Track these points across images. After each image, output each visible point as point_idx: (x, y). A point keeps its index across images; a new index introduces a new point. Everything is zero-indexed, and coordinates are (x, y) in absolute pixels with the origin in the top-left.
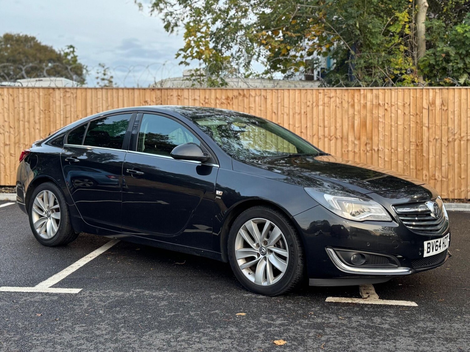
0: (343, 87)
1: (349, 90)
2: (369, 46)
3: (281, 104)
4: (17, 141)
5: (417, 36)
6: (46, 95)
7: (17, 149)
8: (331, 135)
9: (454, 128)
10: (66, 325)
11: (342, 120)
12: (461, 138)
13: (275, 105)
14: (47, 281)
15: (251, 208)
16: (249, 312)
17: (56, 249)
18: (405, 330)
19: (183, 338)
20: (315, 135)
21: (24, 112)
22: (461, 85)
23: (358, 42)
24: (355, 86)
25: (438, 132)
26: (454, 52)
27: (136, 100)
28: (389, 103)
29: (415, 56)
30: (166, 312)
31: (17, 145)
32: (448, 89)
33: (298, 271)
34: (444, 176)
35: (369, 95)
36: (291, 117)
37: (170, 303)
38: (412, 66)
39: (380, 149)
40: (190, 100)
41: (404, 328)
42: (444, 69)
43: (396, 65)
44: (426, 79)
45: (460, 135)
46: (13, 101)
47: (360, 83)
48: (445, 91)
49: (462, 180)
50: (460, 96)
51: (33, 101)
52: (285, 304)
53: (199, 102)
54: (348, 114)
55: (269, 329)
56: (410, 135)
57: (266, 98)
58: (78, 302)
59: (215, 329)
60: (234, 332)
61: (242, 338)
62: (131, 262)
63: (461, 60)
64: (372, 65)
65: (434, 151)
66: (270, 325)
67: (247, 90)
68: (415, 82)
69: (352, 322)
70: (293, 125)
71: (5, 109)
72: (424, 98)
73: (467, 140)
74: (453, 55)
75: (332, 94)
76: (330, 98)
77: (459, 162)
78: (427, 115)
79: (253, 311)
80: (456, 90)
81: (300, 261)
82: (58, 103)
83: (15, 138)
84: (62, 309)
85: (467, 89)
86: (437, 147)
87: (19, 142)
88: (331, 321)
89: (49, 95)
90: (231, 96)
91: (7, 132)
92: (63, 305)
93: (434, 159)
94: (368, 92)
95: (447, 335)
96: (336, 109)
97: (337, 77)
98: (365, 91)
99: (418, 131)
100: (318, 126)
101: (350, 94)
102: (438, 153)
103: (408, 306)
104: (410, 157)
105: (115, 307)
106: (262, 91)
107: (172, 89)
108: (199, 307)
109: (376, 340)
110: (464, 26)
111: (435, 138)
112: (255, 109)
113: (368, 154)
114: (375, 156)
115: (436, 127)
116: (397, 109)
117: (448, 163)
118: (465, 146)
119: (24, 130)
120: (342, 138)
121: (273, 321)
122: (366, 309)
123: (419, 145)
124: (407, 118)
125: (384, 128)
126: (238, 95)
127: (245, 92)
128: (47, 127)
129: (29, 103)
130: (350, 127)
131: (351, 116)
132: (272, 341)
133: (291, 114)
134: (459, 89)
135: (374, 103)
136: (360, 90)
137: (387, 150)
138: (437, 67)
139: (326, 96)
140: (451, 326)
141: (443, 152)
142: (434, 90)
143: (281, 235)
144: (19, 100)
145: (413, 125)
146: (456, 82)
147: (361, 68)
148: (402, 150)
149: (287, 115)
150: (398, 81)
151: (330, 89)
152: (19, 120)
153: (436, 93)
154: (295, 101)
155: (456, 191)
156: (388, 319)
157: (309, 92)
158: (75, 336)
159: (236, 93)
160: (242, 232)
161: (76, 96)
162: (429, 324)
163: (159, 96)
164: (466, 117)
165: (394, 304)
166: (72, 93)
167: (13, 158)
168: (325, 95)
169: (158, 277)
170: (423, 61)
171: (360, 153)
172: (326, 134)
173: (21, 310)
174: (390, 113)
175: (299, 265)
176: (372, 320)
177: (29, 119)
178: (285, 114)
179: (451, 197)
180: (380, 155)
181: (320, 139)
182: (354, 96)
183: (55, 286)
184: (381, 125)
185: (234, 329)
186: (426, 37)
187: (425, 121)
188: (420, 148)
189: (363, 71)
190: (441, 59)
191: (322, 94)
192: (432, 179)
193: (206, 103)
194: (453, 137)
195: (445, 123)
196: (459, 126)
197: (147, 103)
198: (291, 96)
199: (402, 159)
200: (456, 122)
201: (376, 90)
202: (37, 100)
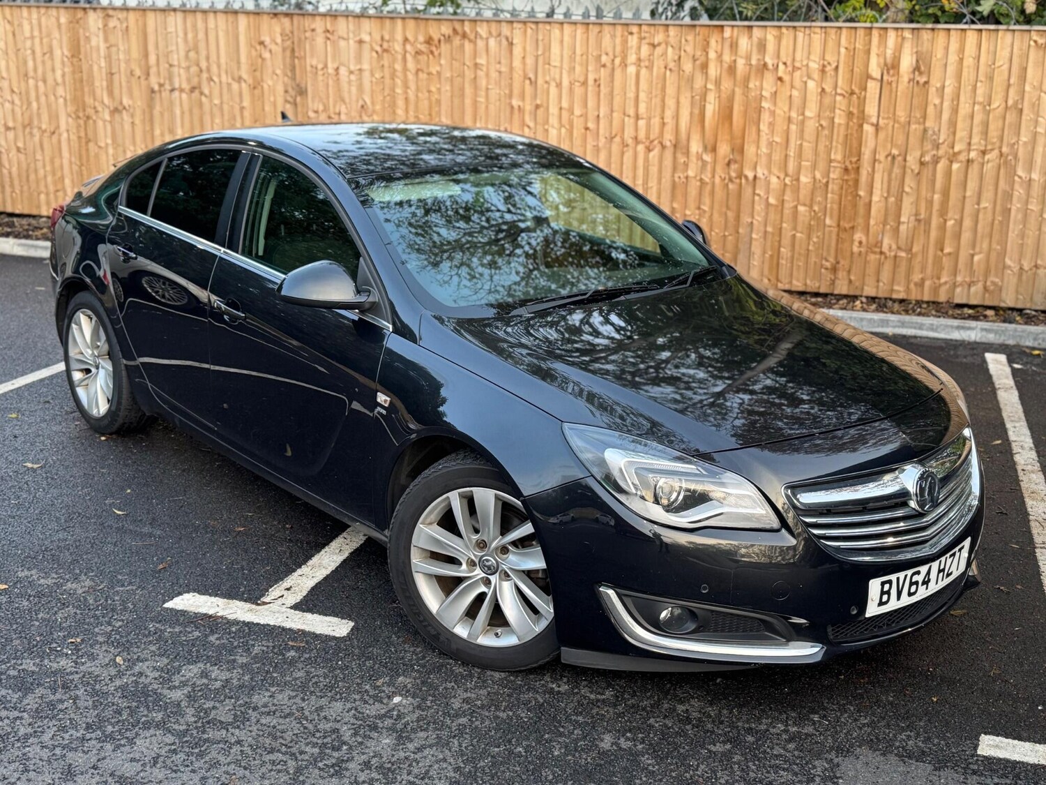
1: (698, 29)
3: (544, 59)
4: (26, 122)
6: (70, 21)
7: (28, 137)
8: (652, 137)
9: (939, 131)
11: (678, 102)
12: (955, 154)
13: (530, 61)
20: (616, 135)
21: (34, 60)
25: (900, 139)
27: (242, 39)
28: (789, 63)
31: (28, 130)
32: (933, 29)
34: (903, 247)
35: (744, 43)
36: (565, 91)
39: (760, 175)
40: (351, 42)
45: (953, 148)
46: (14, 34)
48: (926, 36)
49: (944, 259)
50: (962, 50)
51: (49, 35)
53: (368, 47)
54: (692, 88)
56: (831, 143)
57: (512, 44)
65: (885, 186)
67: (470, 21)
70: (568, 110)
72: (874, 50)
73: (968, 161)
75: (659, 38)
77: (943, 213)
78: (877, 96)
80: (952, 33)
82: (94, 42)
83: (23, 114)
85: (981, 30)
86: (893, 175)
89: (78, 22)
91: (8, 101)
93: (882, 204)
94: (741, 34)
96: (665, 74)
98: (736, 29)
99: (852, 134)
100: (624, 114)
101: (700, 38)
102: (894, 190)
104: (826, 198)
106: (504, 24)
107: (313, 16)
111: (889, 155)
112: (488, 69)
113: (731, 186)
114: (748, 191)
115: (896, 125)
116: (805, 79)
117: (917, 214)
118: (962, 176)
119: (38, 99)
120: (675, 146)
123: (851, 171)
124: (827, 100)
125: (771, 125)
126: (451, 33)
127: (467, 27)
128: (79, 93)
129: (41, 39)
130: (696, 118)
131: (699, 92)
133: (565, 83)
134: (962, 30)
135: (754, 62)
136: (722, 27)
137: (774, 180)
139: (643, 41)
141: (907, 189)
142: (900, 33)
144: (23, 34)
145: (840, 119)
146: (965, 11)
148: (809, 180)
149: (557, 86)
151: (654, 25)
152: (26, 75)
153: (903, 39)
154: (574, 53)
155: (927, 283)
157: (607, 29)
159: (446, 29)
161: (127, 27)
163: (287, 31)
164: (971, 102)
166: (119, 19)
167: (22, 157)
168: (641, 39)
171: (713, 183)
172: (642, 135)
174: (788, 87)
177: (44, 73)
178: (553, 84)
179: (914, 295)
180: (757, 192)
181: (627, 145)
182: (708, 43)
184: (766, 117)
187: (871, 110)
188: (852, 176)
191: (635, 37)
192: (875, 253)
193: (385, 51)
194: (935, 152)
195: (918, 115)
196: (953, 124)
197: (265, 46)
198: (566, 38)
199: (808, 202)
200: (945, 116)
201: (760, 29)
202: (56, 34)
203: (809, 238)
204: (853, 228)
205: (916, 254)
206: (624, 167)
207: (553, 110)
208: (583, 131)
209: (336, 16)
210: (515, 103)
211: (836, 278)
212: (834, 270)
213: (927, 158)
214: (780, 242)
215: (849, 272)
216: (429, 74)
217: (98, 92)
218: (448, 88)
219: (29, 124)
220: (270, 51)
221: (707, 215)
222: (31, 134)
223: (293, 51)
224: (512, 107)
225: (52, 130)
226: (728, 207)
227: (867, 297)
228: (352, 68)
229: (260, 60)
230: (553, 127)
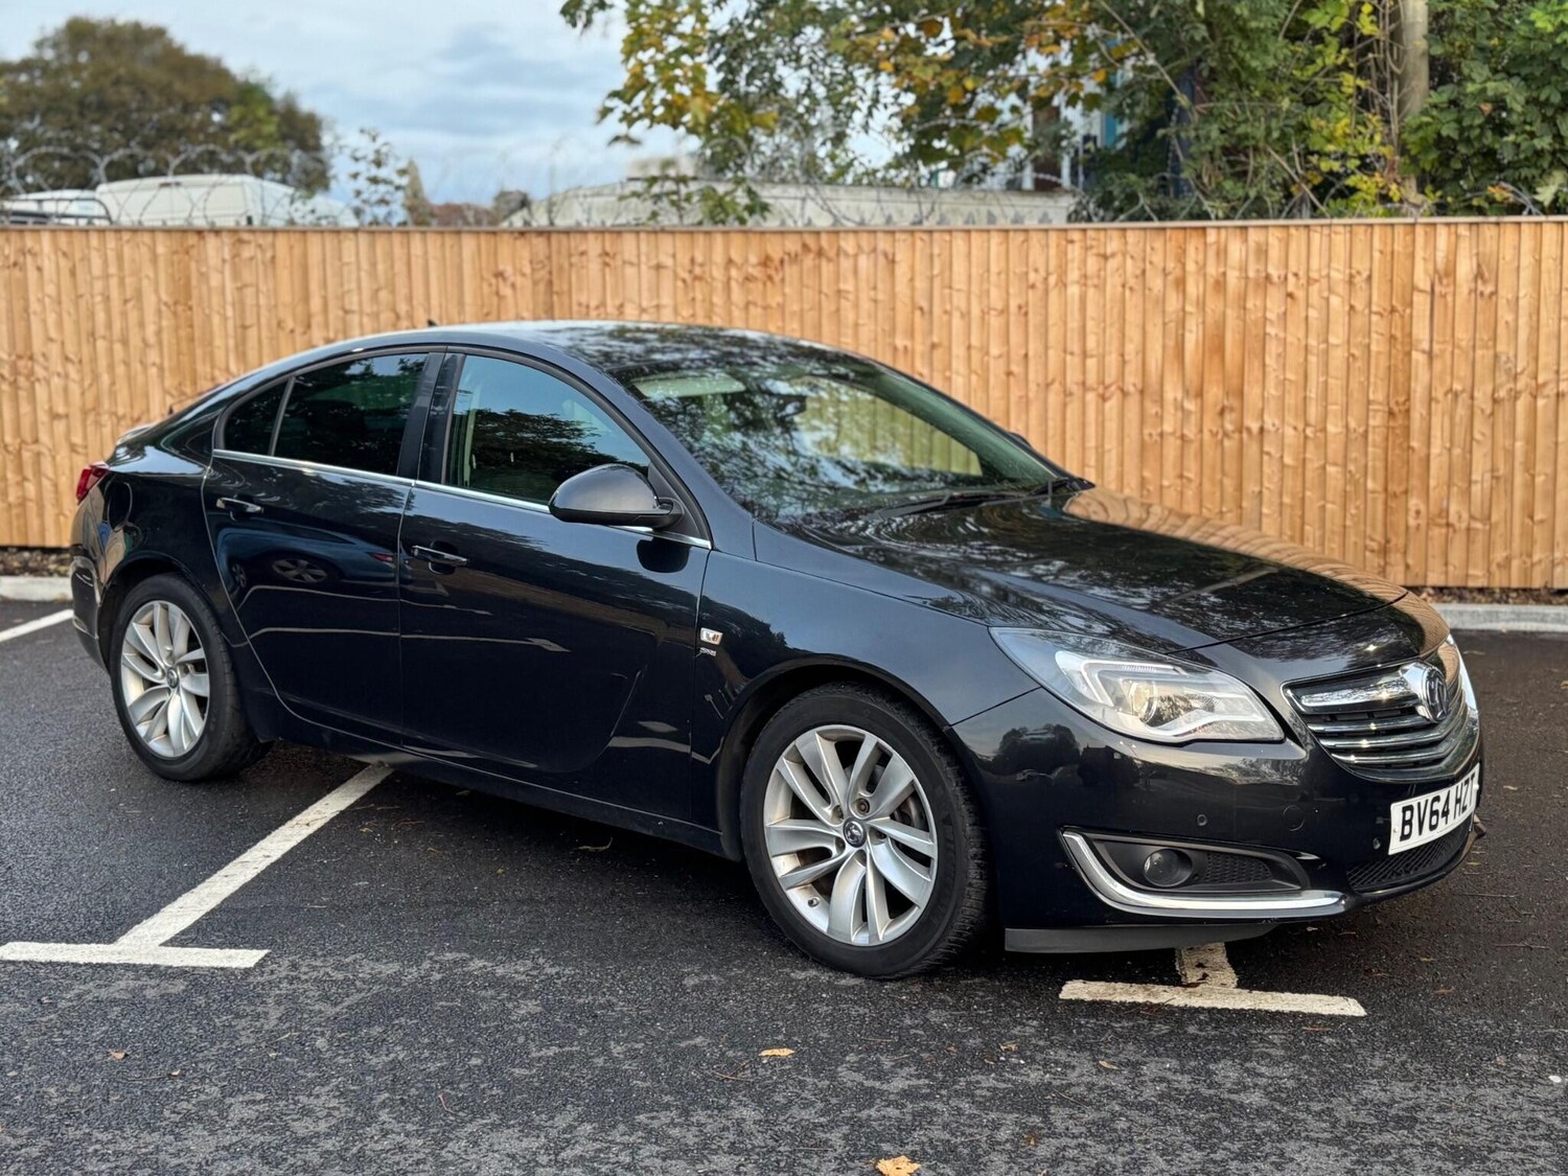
0: (1149, 219)
1: (1168, 232)
2: (1239, 79)
3: (942, 280)
4: (89, 405)
5: (1400, 41)
6: (175, 252)
7: (91, 429)
9: (1516, 356)
10: (203, 1097)
11: (1144, 332)
12: (1538, 387)
13: (921, 284)
14: (157, 919)
15: (816, 691)
16: (805, 1042)
17: (200, 793)
18: (1319, 1115)
19: (578, 1150)
20: (1053, 381)
21: (108, 311)
22: (1544, 211)
23: (1203, 65)
24: (1192, 216)
25: (1463, 370)
26: (1521, 99)
27: (467, 269)
28: (1302, 274)
29: (1393, 107)
30: (532, 1045)
31: (91, 418)
32: (1498, 224)
33: (970, 905)
34: (1478, 515)
35: (1236, 249)
36: (975, 323)
37: (548, 1009)
38: (1383, 144)
39: (1268, 426)
40: (644, 268)
41: (1316, 1107)
42: (1490, 154)
43: (1329, 141)
44: (1429, 188)
45: (1536, 378)
46: (73, 273)
47: (1207, 205)
48: (1489, 232)
49: (1536, 528)
50: (1538, 249)
51: (136, 273)
52: (926, 1011)
53: (671, 273)
54: (1164, 312)
55: (864, 1114)
56: (1368, 378)
57: (893, 262)
58: (251, 1003)
59: (686, 1113)
60: (749, 1126)
61: (773, 1149)
62: (436, 842)
63: (1545, 125)
64: (1246, 143)
65: (1447, 433)
66: (868, 1096)
67: (828, 232)
68: (1390, 200)
69: (1142, 1083)
70: (981, 349)
71: (47, 300)
72: (1419, 254)
73: (1558, 395)
74: (1518, 108)
75: (1114, 245)
76: (1105, 257)
77: (1530, 467)
78: (1428, 313)
79: (817, 1039)
80: (1524, 227)
81: (973, 873)
82: (215, 280)
83: (83, 394)
84: (194, 1030)
85: (1561, 223)
86: (1457, 419)
87: (96, 408)
88: (1073, 1076)
89: (187, 252)
90: (776, 254)
91: (59, 375)
92: (199, 1014)
93: (1445, 459)
94: (1231, 238)
95: (1457, 1133)
96: (1123, 295)
97: (1128, 185)
98: (1223, 232)
99: (1396, 367)
100: (1065, 351)
101: (1172, 246)
102: (1460, 437)
103: (1331, 1018)
104: (1366, 454)
105: (369, 1025)
106: (880, 235)
107: (584, 232)
108: (642, 1023)
109: (1219, 1155)
110: (1556, 8)
111: (1451, 390)
112: (857, 298)
113: (1227, 443)
114: (1252, 450)
115: (1456, 351)
116: (1326, 294)
117: (1493, 470)
118: (1551, 415)
119: (111, 367)
120: (1142, 392)
121: (879, 1078)
122: (1192, 1029)
123: (1398, 414)
124: (1359, 321)
125: (1282, 357)
126: (800, 250)
127: (824, 240)
128: (185, 359)
129: (122, 281)
130: (1170, 352)
131: (1174, 317)
132: (872, 1161)
133: (976, 312)
134: (1536, 223)
135: (1251, 274)
136: (1204, 229)
137: (1289, 431)
138: (1463, 149)
139: (1089, 253)
140: (1471, 1098)
141: (1477, 436)
142: (1453, 228)
143: (912, 784)
144: (90, 272)
145: (1378, 345)
146: (1525, 198)
147: (1211, 153)
148: (1339, 430)
149: (963, 316)
150: (1334, 197)
151: (1105, 230)
152: (92, 334)
153: (1458, 236)
154: (988, 271)
155: (1515, 563)
156: (1263, 1070)
157: (1036, 237)
158: (226, 1141)
159: (792, 244)
160: (786, 767)
161: (273, 258)
162: (1398, 1088)
163: (541, 256)
164: (1556, 317)
165: (1287, 1009)
166: (260, 246)
168: (1087, 249)
169: (521, 902)
170: (1419, 127)
171: (1202, 440)
172: (1092, 379)
173: (61, 1035)
174: (1302, 306)
175: (970, 885)
176: (1209, 1073)
177: (125, 330)
178: (956, 315)
179: (1498, 581)
180: (1266, 449)
181: (1071, 394)
182: (1184, 251)
183: (180, 940)
184: (1273, 348)
185: (749, 1114)
186: (1430, 46)
187: (1421, 331)
188: (1400, 421)
189: (1217, 163)
190: (1478, 121)
191: (1077, 246)
192: (1440, 526)
193: (697, 278)
194: (1511, 385)
195: (1486, 338)
196: (1534, 348)
197: (504, 279)
198: (974, 251)
199: (1340, 460)
200: (1523, 335)
201: (1258, 231)
202: (148, 270)
203: (1345, 509)
204: (1406, 492)
205: (1497, 524)
206: (1068, 424)
207: (958, 350)
208: (1004, 377)
209: (619, 233)
210: (900, 342)
211: (1386, 563)
212: (1384, 551)
213: (1502, 393)
214: (1303, 516)
215: (1405, 553)
216: (766, 308)
217: (220, 355)
218: (795, 326)
219: (94, 409)
220: (513, 286)
221: (1194, 486)
222: (98, 424)
223: (550, 283)
224: (895, 349)
225: (136, 415)
226: (1223, 473)
227: (1434, 588)
228: (645, 304)
229: (495, 300)
230: (958, 373)
